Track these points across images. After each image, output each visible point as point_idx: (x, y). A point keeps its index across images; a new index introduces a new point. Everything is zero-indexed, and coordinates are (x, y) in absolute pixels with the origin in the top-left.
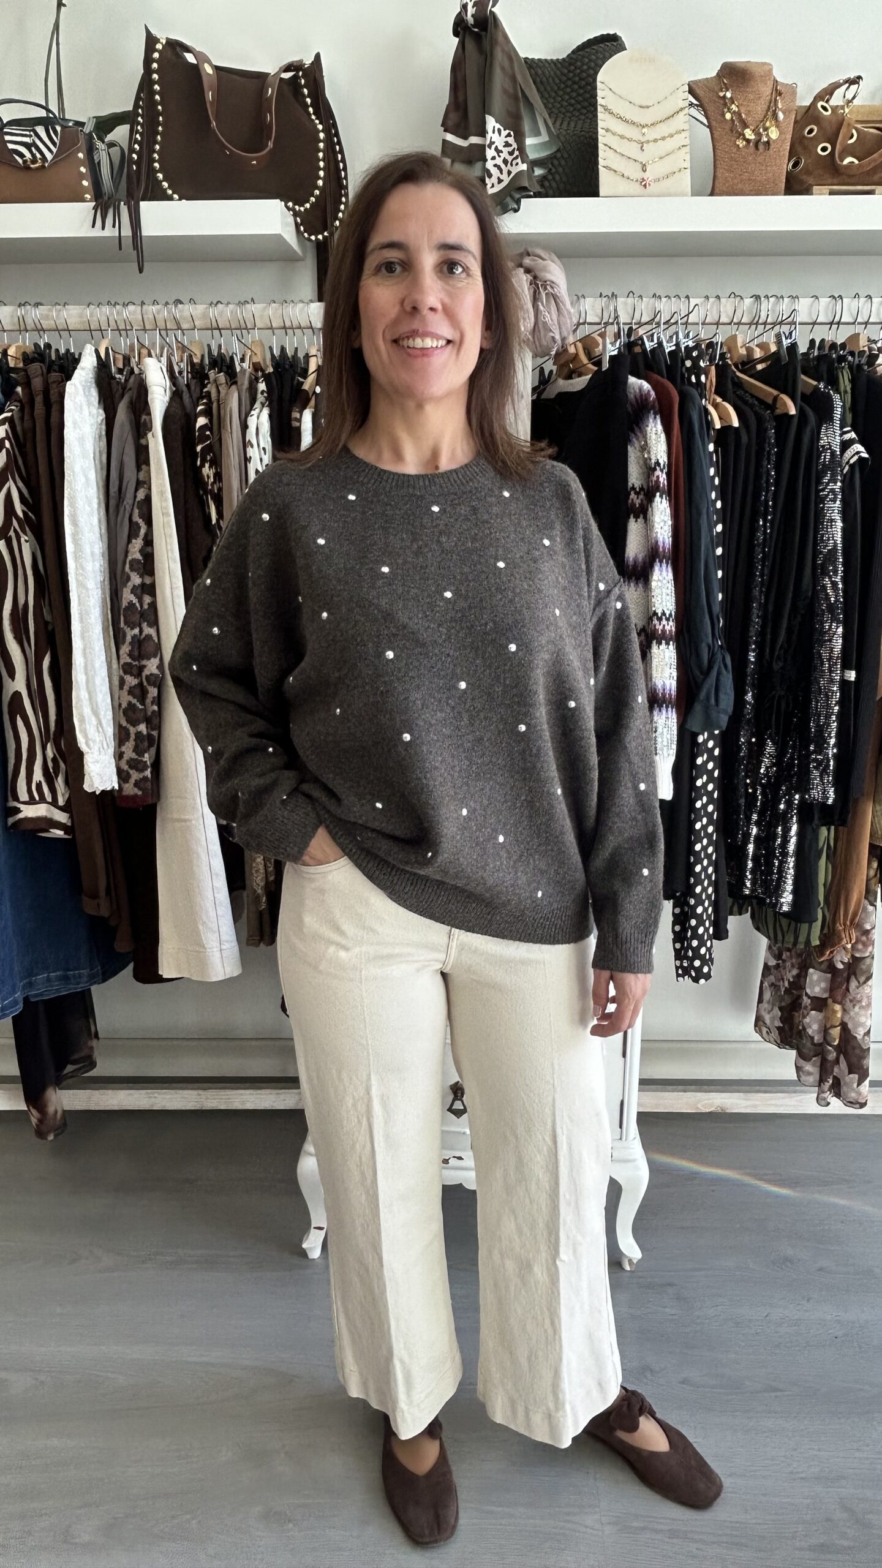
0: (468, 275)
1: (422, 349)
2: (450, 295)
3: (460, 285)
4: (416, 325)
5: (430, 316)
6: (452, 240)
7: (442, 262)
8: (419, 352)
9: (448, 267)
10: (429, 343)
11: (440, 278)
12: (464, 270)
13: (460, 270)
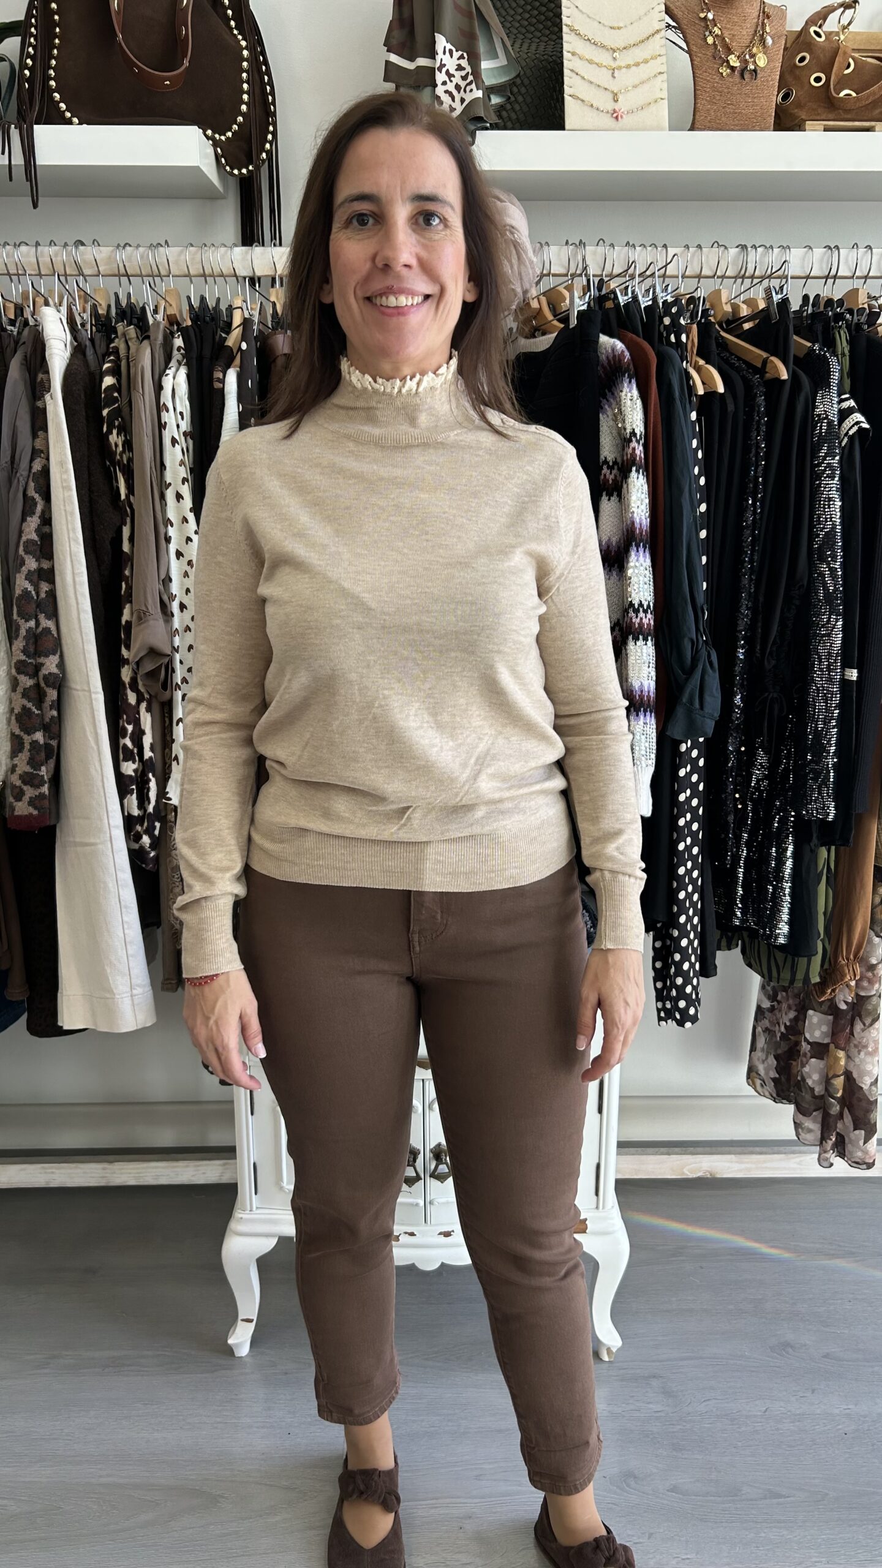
0: (446, 226)
1: (397, 307)
2: (425, 247)
3: (437, 237)
4: (390, 281)
5: (404, 271)
6: (426, 190)
7: (417, 213)
8: (395, 311)
9: (424, 218)
10: (403, 301)
11: (414, 231)
12: (441, 222)
13: (437, 221)
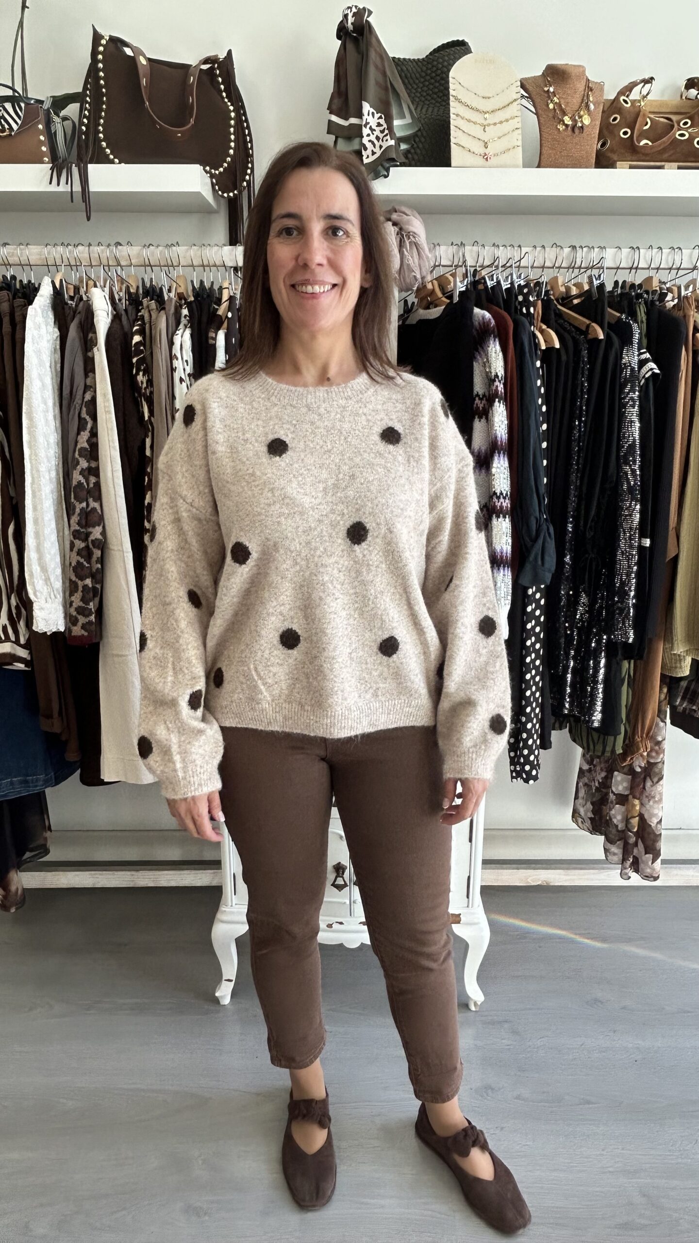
0: (348, 237)
1: (312, 293)
2: (333, 251)
3: (341, 244)
4: (307, 276)
5: (318, 268)
6: (335, 211)
7: (327, 228)
8: (309, 295)
9: (332, 231)
10: (317, 289)
11: (326, 239)
12: (344, 233)
13: (341, 233)
